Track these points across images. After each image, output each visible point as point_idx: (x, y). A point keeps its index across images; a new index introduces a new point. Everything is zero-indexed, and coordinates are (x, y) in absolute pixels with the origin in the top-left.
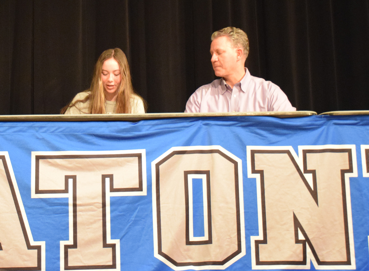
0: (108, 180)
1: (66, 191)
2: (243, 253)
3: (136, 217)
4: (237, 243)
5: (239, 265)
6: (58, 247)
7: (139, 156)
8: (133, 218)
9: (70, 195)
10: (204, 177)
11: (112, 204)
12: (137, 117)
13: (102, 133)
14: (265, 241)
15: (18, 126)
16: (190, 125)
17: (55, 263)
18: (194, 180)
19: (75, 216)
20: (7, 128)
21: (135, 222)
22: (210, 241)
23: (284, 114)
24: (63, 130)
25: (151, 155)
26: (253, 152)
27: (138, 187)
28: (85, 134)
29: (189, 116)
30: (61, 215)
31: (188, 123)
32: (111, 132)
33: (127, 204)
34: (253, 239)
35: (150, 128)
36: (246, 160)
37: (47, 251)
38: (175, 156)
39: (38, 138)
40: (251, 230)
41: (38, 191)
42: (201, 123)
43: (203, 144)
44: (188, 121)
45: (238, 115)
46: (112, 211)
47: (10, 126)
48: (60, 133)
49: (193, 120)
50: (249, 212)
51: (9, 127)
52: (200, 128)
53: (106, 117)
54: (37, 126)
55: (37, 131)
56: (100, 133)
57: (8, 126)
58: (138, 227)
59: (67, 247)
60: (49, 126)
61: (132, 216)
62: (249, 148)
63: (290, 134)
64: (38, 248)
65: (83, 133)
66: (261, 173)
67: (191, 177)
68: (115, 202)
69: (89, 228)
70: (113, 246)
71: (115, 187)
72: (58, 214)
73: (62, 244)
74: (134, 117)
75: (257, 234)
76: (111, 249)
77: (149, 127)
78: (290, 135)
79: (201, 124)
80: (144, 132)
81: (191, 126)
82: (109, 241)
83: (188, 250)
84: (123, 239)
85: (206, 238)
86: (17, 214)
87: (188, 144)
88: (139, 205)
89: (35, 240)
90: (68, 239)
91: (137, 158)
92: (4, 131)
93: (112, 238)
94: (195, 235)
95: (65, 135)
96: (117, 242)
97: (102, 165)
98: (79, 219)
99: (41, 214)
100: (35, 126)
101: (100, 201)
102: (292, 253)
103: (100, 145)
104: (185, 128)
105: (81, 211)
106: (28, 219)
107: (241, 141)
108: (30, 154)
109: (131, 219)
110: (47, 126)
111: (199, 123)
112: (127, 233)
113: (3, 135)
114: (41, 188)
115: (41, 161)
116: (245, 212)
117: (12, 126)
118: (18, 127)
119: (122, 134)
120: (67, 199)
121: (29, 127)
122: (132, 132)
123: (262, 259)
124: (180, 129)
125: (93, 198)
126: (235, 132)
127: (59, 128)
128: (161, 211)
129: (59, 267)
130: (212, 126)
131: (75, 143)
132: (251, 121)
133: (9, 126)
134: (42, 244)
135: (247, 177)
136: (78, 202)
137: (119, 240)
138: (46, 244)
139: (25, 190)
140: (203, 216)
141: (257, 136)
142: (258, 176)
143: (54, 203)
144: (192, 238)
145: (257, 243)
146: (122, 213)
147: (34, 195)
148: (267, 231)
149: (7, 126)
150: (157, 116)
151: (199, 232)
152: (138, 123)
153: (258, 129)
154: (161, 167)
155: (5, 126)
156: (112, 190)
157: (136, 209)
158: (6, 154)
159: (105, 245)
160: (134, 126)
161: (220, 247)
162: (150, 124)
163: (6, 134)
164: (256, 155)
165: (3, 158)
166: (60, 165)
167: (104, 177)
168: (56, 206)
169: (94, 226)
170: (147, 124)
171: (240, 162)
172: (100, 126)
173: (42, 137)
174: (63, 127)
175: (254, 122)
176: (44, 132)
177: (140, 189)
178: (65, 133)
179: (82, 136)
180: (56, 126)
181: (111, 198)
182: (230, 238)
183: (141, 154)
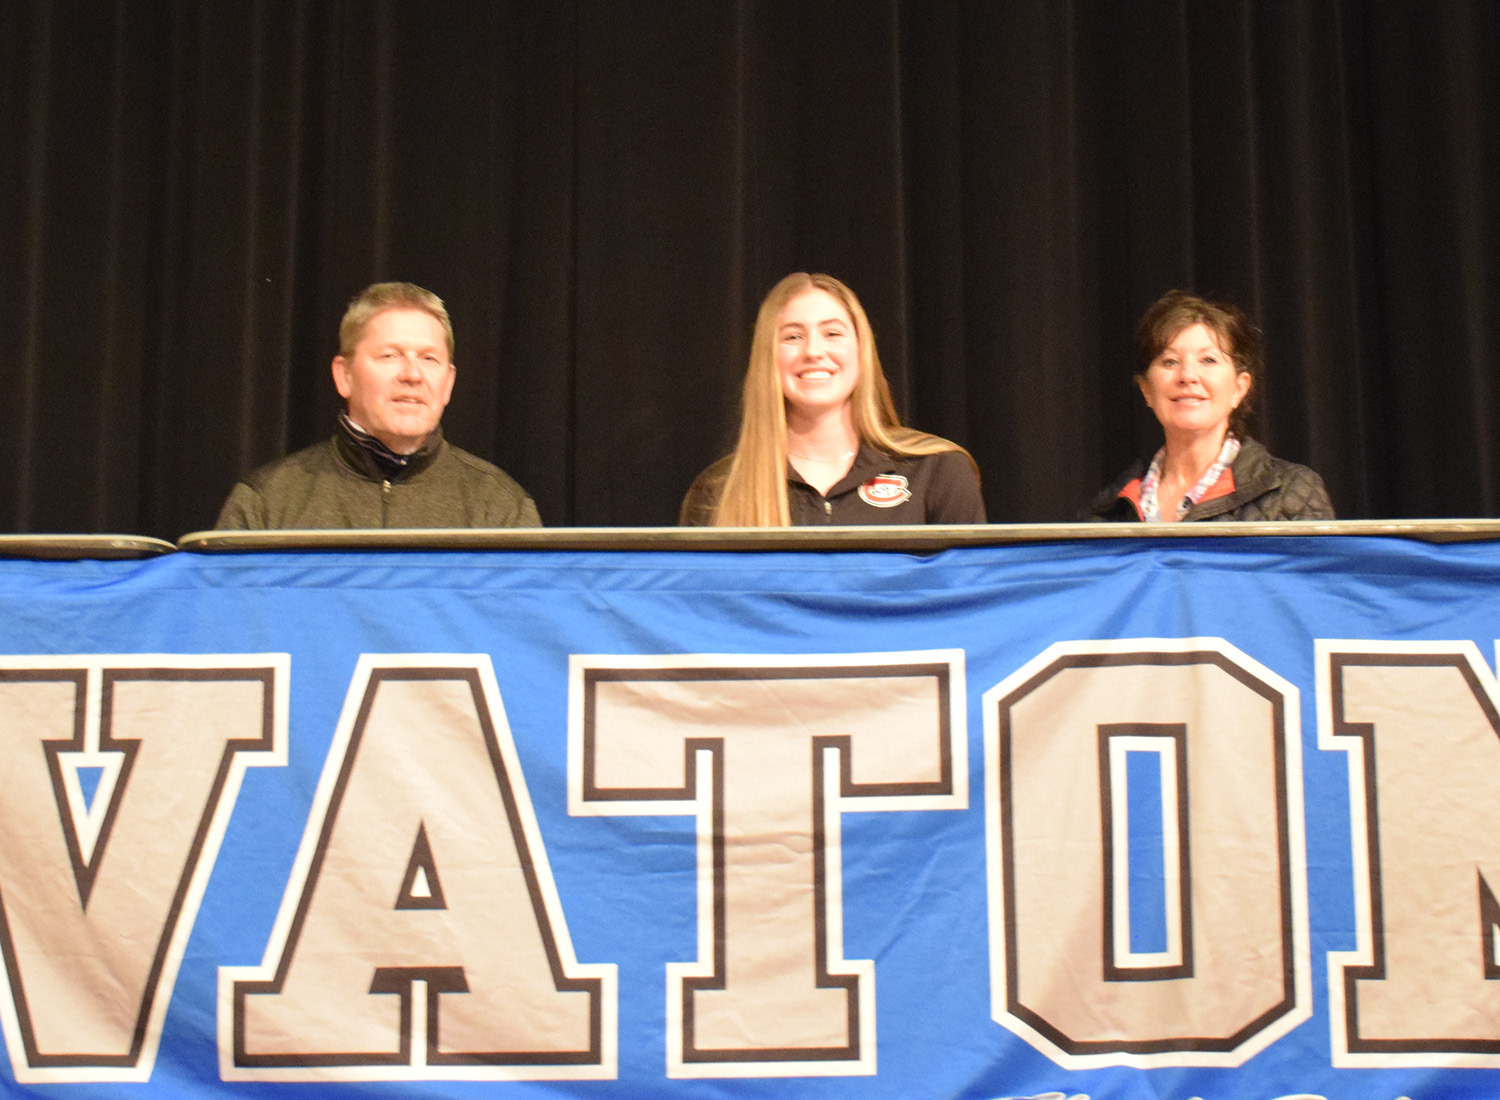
0: (832, 756)
1: (688, 792)
2: (1302, 1012)
3: (932, 882)
4: (1279, 974)
5: (1289, 1053)
6: (661, 984)
7: (942, 673)
8: (918, 888)
9: (700, 809)
10: (1166, 746)
11: (848, 837)
12: (934, 538)
13: (813, 593)
14: (1377, 971)
15: (525, 566)
16: (1119, 565)
17: (648, 1038)
18: (1133, 757)
19: (719, 880)
20: (485, 572)
21: (927, 901)
22: (1185, 970)
23: (1447, 529)
24: (679, 582)
25: (981, 669)
26: (1338, 661)
27: (936, 778)
28: (756, 597)
29: (1115, 535)
30: (670, 874)
31: (1110, 557)
32: (844, 591)
33: (899, 837)
34: (1337, 961)
35: (980, 576)
36: (1312, 690)
37: (623, 996)
38: (1067, 672)
39: (592, 609)
40: (1331, 930)
41: (591, 793)
43: (1164, 632)
44: (1107, 552)
45: (1286, 533)
46: (847, 864)
47: (497, 566)
48: (665, 592)
49: (1128, 548)
50: (1322, 869)
51: (495, 568)
52: (1151, 577)
54: (589, 567)
55: (589, 586)
56: (807, 593)
57: (490, 568)
58: (937, 920)
59: (691, 985)
60: (632, 567)
61: (918, 881)
62: (1324, 648)
63: (1467, 597)
64: (593, 987)
65: (747, 592)
66: (1366, 731)
67: (1120, 746)
68: (857, 832)
69: (765, 921)
70: (850, 983)
71: (857, 779)
72: (658, 871)
73: (676, 973)
74: (924, 537)
75: (1352, 946)
76: (842, 993)
77: (976, 571)
78: (1466, 604)
79: (1157, 564)
80: (958, 590)
81: (1122, 571)
82: (837, 965)
83: (1111, 999)
84: (886, 960)
85: (1172, 957)
86: (519, 869)
87: (1110, 630)
88: (939, 841)
89: (582, 958)
90: (693, 958)
91: (933, 681)
92: (477, 585)
93: (849, 954)
94: (1135, 948)
95: (689, 600)
96: (864, 970)
97: (814, 702)
98: (731, 890)
99: (603, 871)
100: (583, 566)
101: (807, 826)
102: (1473, 1012)
103: (806, 635)
104: (1098, 578)
105: (741, 861)
106: (559, 886)
107: (1296, 622)
108: (564, 666)
109: (914, 888)
110: (621, 567)
111: (1152, 559)
112: (897, 938)
113: (471, 598)
114: (602, 782)
116: (1307, 869)
117: (505, 565)
118: (524, 569)
119: (885, 595)
120: (692, 819)
121: (564, 569)
122: (916, 588)
123: (1368, 1031)
124: (1079, 579)
125: (784, 818)
126: (1271, 592)
127: (666, 573)
128: (1017, 862)
129: (663, 1054)
130: (1196, 571)
131: (720, 626)
132: (1329, 555)
133: (492, 565)
134: (607, 974)
135: (1316, 746)
136: (730, 831)
137: (871, 962)
138: (623, 977)
139: (548, 790)
140: (1162, 880)
141: (1356, 604)
142: (1354, 745)
143: (648, 834)
144: (1124, 959)
145: (1352, 974)
146: (884, 870)
147: (577, 806)
148: (1388, 936)
149: (484, 568)
151: (1148, 936)
152: (937, 557)
153: (1357, 579)
154: (1016, 710)
155: (477, 565)
156: (849, 789)
157: (930, 854)
158: (482, 663)
159: (824, 980)
160: (924, 570)
161: (1222, 988)
162: (979, 562)
163: (483, 596)
164: (1347, 670)
165: (471, 676)
166: (667, 702)
167: (820, 744)
168: (656, 843)
169: (786, 913)
170: (970, 563)
171: (1291, 694)
172: (807, 569)
173: (607, 603)
174: (678, 570)
175: (1342, 555)
176: (614, 588)
177: (944, 787)
178: (686, 592)
179: (745, 601)
180: (654, 567)
181: (845, 816)
182: (1254, 959)
183: (946, 666)
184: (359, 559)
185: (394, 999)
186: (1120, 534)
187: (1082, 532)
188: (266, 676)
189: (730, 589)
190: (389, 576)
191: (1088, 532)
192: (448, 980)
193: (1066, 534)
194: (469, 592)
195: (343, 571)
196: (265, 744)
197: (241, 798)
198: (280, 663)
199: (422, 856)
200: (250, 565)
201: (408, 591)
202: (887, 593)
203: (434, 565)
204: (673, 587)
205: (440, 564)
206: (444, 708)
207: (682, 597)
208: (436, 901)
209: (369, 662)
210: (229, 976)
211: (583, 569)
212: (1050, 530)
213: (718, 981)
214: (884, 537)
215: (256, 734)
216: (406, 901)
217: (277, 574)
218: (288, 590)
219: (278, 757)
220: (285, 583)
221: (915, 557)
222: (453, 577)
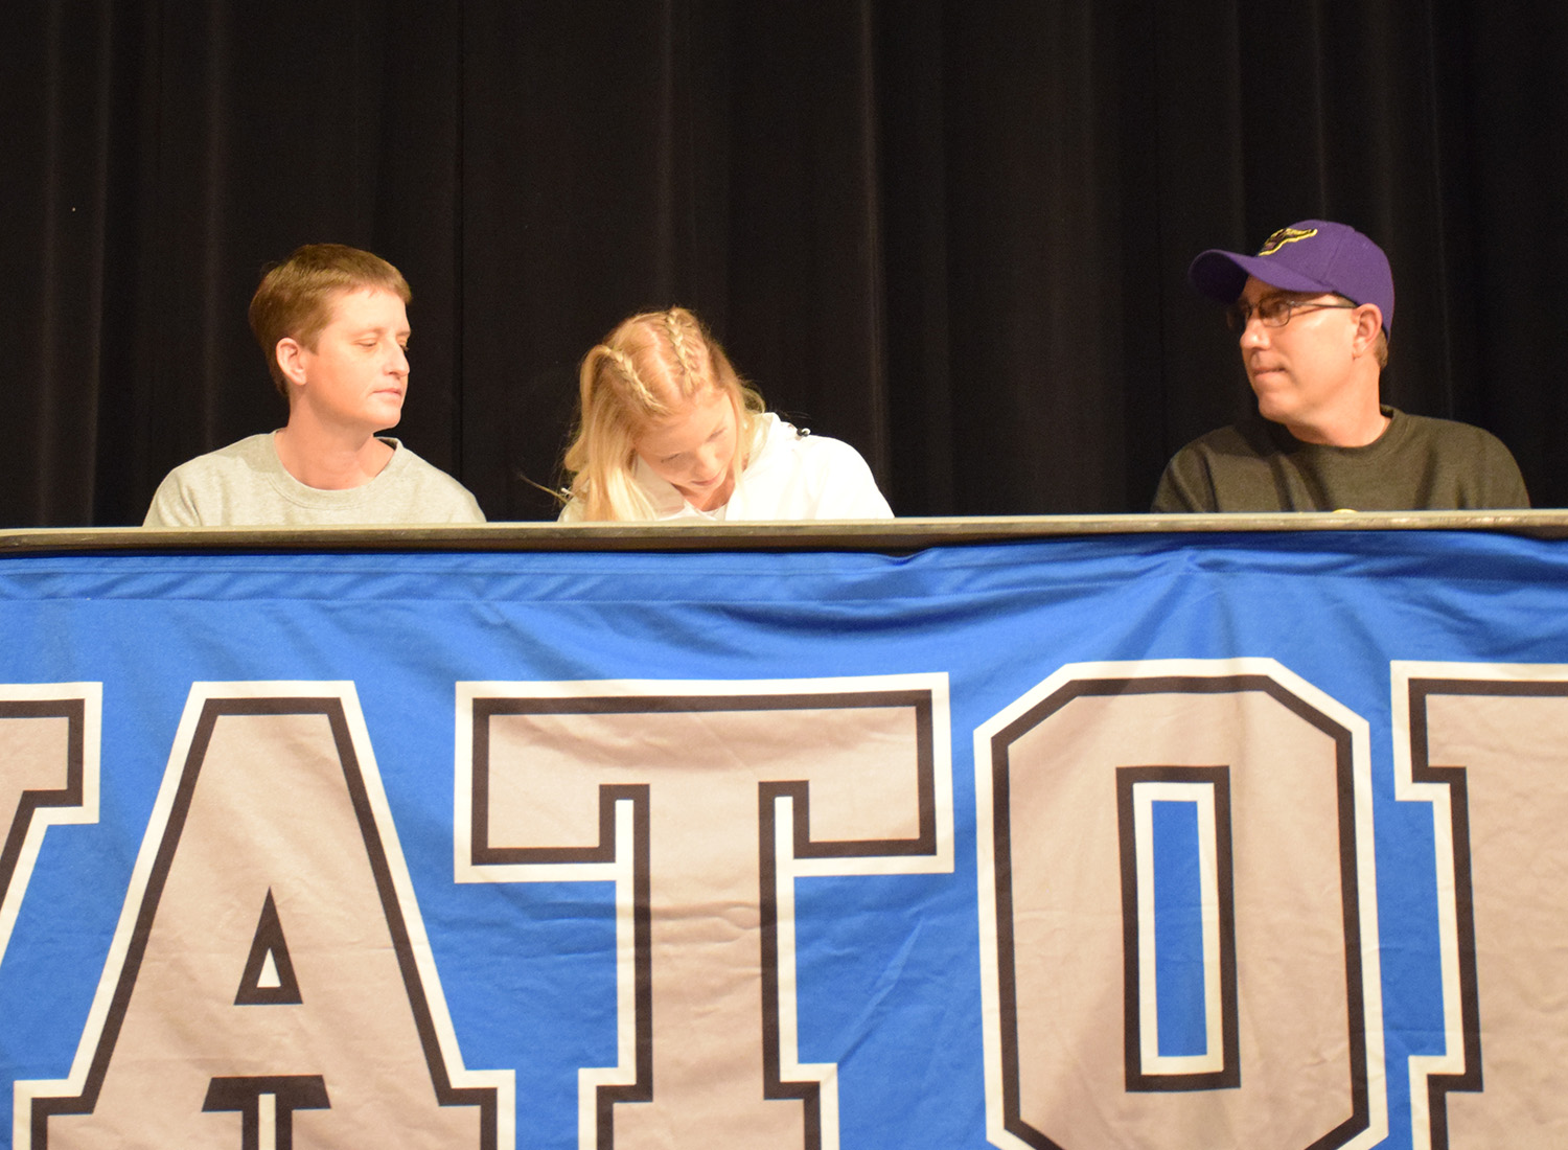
0: (784, 806)
1: (604, 852)
2: (1377, 1130)
3: (905, 968)
4: (1348, 1084)
6: (571, 1095)
7: (921, 703)
8: (893, 972)
9: (620, 872)
10: (1202, 795)
11: (803, 910)
12: (910, 533)
13: (759, 603)
14: (1471, 1080)
15: (398, 570)
16: (1143, 567)
18: (1159, 808)
19: (643, 962)
20: (348, 579)
21: (906, 989)
22: (1228, 1078)
23: (1559, 522)
24: (592, 590)
25: (970, 698)
26: (1419, 690)
27: (915, 835)
28: (690, 608)
29: (1136, 530)
30: (581, 956)
31: (1131, 558)
32: (801, 600)
33: (868, 908)
34: (1420, 1068)
35: (968, 581)
36: (1388, 724)
37: (521, 1111)
38: (1078, 700)
39: (483, 624)
40: (1411, 1029)
41: (482, 854)
42: (1191, 559)
43: (1198, 651)
44: (1134, 550)
45: (1353, 527)
46: (802, 942)
47: (363, 570)
48: (578, 602)
49: (1158, 544)
50: (1400, 950)
51: (359, 573)
52: (1184, 582)
53: (778, 533)
54: (477, 571)
55: (480, 595)
56: (752, 603)
57: (355, 573)
58: (916, 1012)
59: (608, 1096)
60: (532, 571)
61: (892, 963)
62: (1403, 672)
64: (486, 1099)
65: (678, 602)
66: (1456, 778)
67: (1146, 795)
68: (816, 902)
69: (701, 1015)
70: (809, 1093)
71: (816, 835)
72: (567, 952)
73: (590, 1080)
74: (897, 532)
75: (1440, 1049)
76: (797, 1105)
77: (962, 575)
79: (1192, 566)
80: (941, 598)
81: (1147, 575)
82: (792, 1070)
83: (1135, 1115)
84: (852, 1063)
85: (1211, 1061)
86: (393, 952)
87: (1133, 649)
88: (918, 915)
89: (470, 1064)
90: (612, 1062)
91: (910, 712)
92: (339, 594)
93: (802, 1059)
94: (1164, 1049)
95: (603, 612)
96: (825, 1074)
97: (761, 739)
98: (659, 975)
99: (496, 952)
100: (471, 570)
101: (753, 895)
103: (751, 656)
104: (1117, 583)
105: (669, 939)
106: (442, 971)
107: (1366, 639)
108: (452, 691)
109: (887, 973)
110: (520, 571)
111: (1183, 560)
112: (867, 1036)
113: (332, 610)
114: (495, 841)
115: (496, 722)
116: (1382, 951)
117: (374, 569)
118: (397, 573)
119: (852, 605)
120: (611, 886)
121: (450, 574)
122: (889, 596)
124: (1097, 584)
125: (723, 885)
126: (1337, 601)
127: (575, 579)
128: (1017, 939)
130: (1241, 574)
131: (643, 646)
132: (1412, 553)
133: (358, 570)
134: (503, 1081)
135: (1392, 795)
136: (657, 902)
137: (833, 1066)
138: (521, 1085)
139: (428, 851)
140: (1201, 964)
142: (1439, 795)
143: (554, 905)
144: (1153, 1063)
145: (1439, 1085)
146: (847, 951)
147: (465, 871)
148: (1484, 1037)
149: (347, 573)
150: (999, 530)
151: (1182, 1035)
152: (914, 558)
154: (1014, 749)
155: (341, 569)
156: (805, 848)
157: (907, 931)
158: (345, 691)
159: (775, 1088)
160: (900, 573)
161: (1276, 1102)
162: (967, 564)
163: (346, 607)
164: (1433, 701)
165: (332, 708)
166: (579, 740)
167: (768, 792)
168: (563, 917)
169: (727, 1004)
170: (955, 564)
171: (1359, 729)
172: (753, 572)
173: (502, 617)
174: (592, 575)
175: (1424, 554)
176: (512, 597)
177: (925, 844)
178: (598, 602)
179: (676, 614)
180: (561, 571)
181: (799, 882)
182: (1318, 1064)
183: (929, 693)
184: (190, 563)
185: (236, 1118)
186: (1144, 528)
187: (1096, 526)
188: (73, 711)
189: (657, 597)
190: (227, 584)
191: (1105, 525)
192: (303, 1093)
193: (1077, 528)
194: (329, 604)
195: (168, 578)
196: (71, 795)
197: (40, 865)
198: (91, 694)
199: (270, 936)
200: (49, 570)
201: (254, 602)
202: (850, 602)
203: (284, 569)
204: (581, 596)
205: (288, 568)
206: (297, 749)
207: (597, 609)
208: (288, 992)
209: (202, 692)
210: (27, 1091)
211: (471, 575)
212: (1058, 523)
213: (643, 1090)
214: (847, 533)
215: (61, 784)
216: (249, 993)
217: (88, 583)
218: (98, 602)
219: (88, 813)
220: (98, 592)
221: (890, 558)
222: (308, 585)
